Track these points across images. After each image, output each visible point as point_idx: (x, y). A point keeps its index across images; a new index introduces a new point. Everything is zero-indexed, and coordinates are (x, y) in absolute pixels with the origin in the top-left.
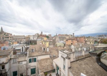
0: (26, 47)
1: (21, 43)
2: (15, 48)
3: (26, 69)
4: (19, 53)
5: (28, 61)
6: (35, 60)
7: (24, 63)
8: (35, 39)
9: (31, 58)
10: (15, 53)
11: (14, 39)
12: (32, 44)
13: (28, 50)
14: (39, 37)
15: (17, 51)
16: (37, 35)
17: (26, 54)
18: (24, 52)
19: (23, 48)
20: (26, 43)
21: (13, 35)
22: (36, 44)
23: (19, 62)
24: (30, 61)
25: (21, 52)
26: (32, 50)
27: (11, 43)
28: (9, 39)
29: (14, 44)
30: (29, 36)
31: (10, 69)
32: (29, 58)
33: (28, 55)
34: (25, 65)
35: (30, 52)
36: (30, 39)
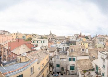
0: (66, 46)
1: (62, 43)
2: (58, 47)
3: (66, 65)
4: (61, 52)
5: (68, 59)
6: (74, 60)
7: (65, 60)
8: (74, 40)
9: (71, 57)
10: (58, 51)
11: (58, 39)
12: (71, 45)
13: (68, 50)
14: (79, 38)
15: (60, 50)
16: (76, 36)
17: (66, 53)
18: (65, 51)
19: (64, 47)
20: (66, 43)
21: (57, 36)
22: (75, 45)
23: (61, 59)
24: (70, 60)
25: (63, 50)
26: (72, 50)
27: (56, 43)
28: (55, 39)
29: (58, 44)
30: (69, 36)
31: (55, 62)
32: (69, 57)
33: (68, 54)
34: (65, 62)
35: (70, 51)
36: (69, 39)
